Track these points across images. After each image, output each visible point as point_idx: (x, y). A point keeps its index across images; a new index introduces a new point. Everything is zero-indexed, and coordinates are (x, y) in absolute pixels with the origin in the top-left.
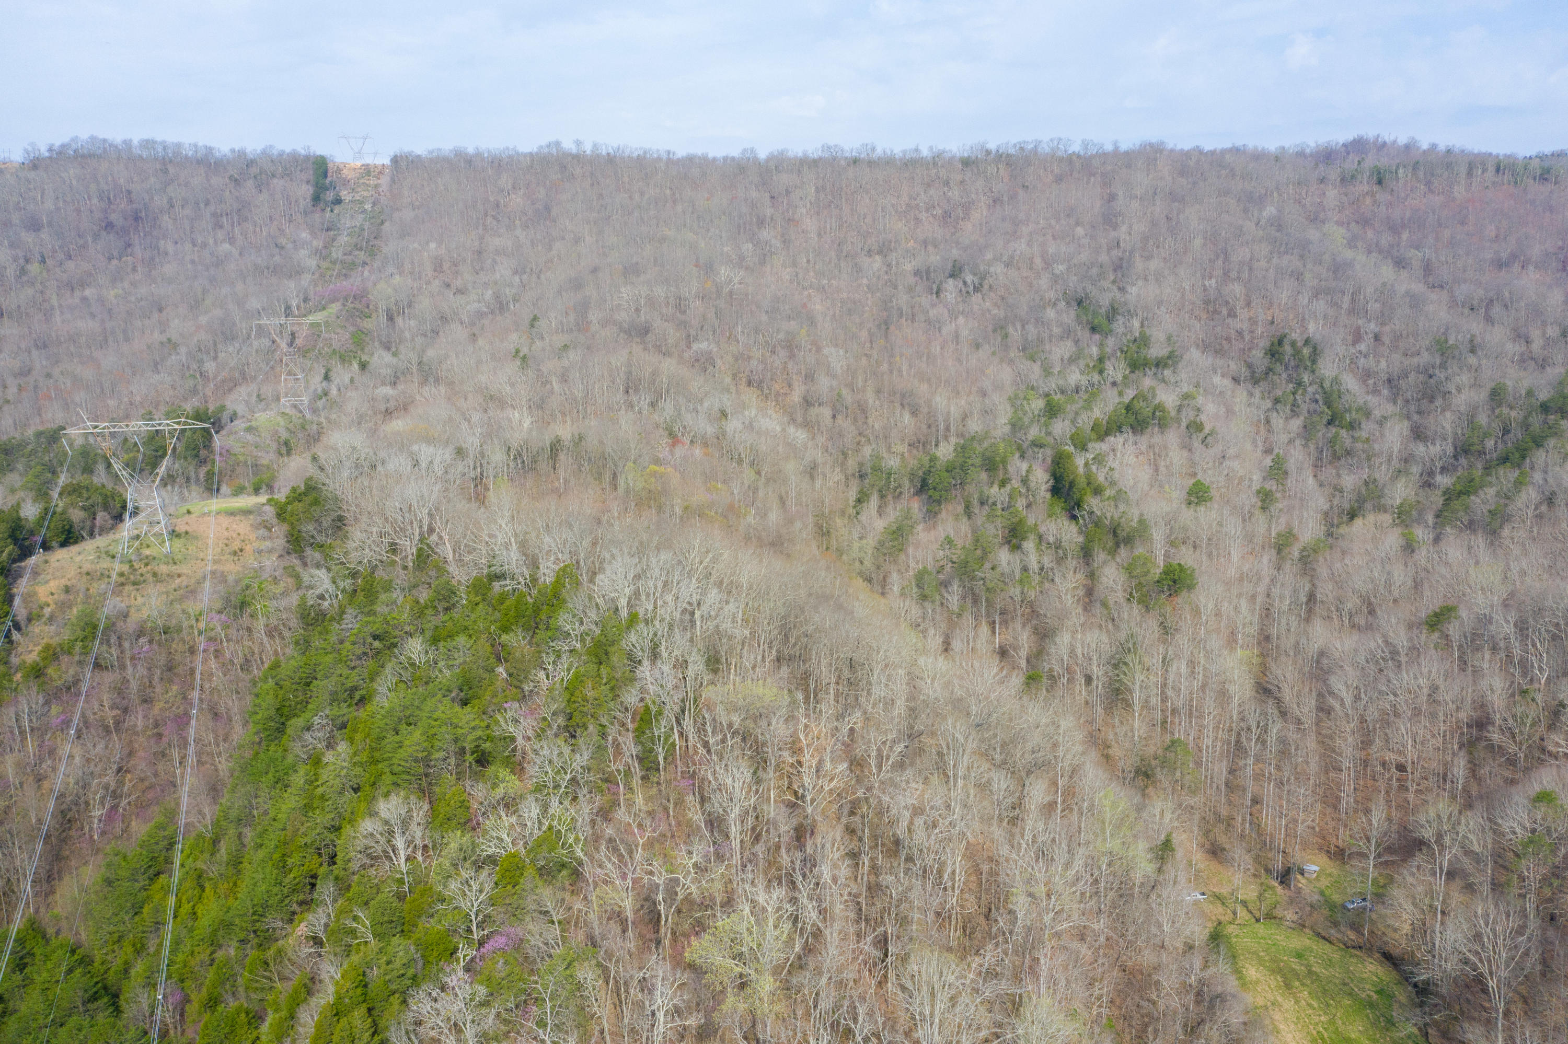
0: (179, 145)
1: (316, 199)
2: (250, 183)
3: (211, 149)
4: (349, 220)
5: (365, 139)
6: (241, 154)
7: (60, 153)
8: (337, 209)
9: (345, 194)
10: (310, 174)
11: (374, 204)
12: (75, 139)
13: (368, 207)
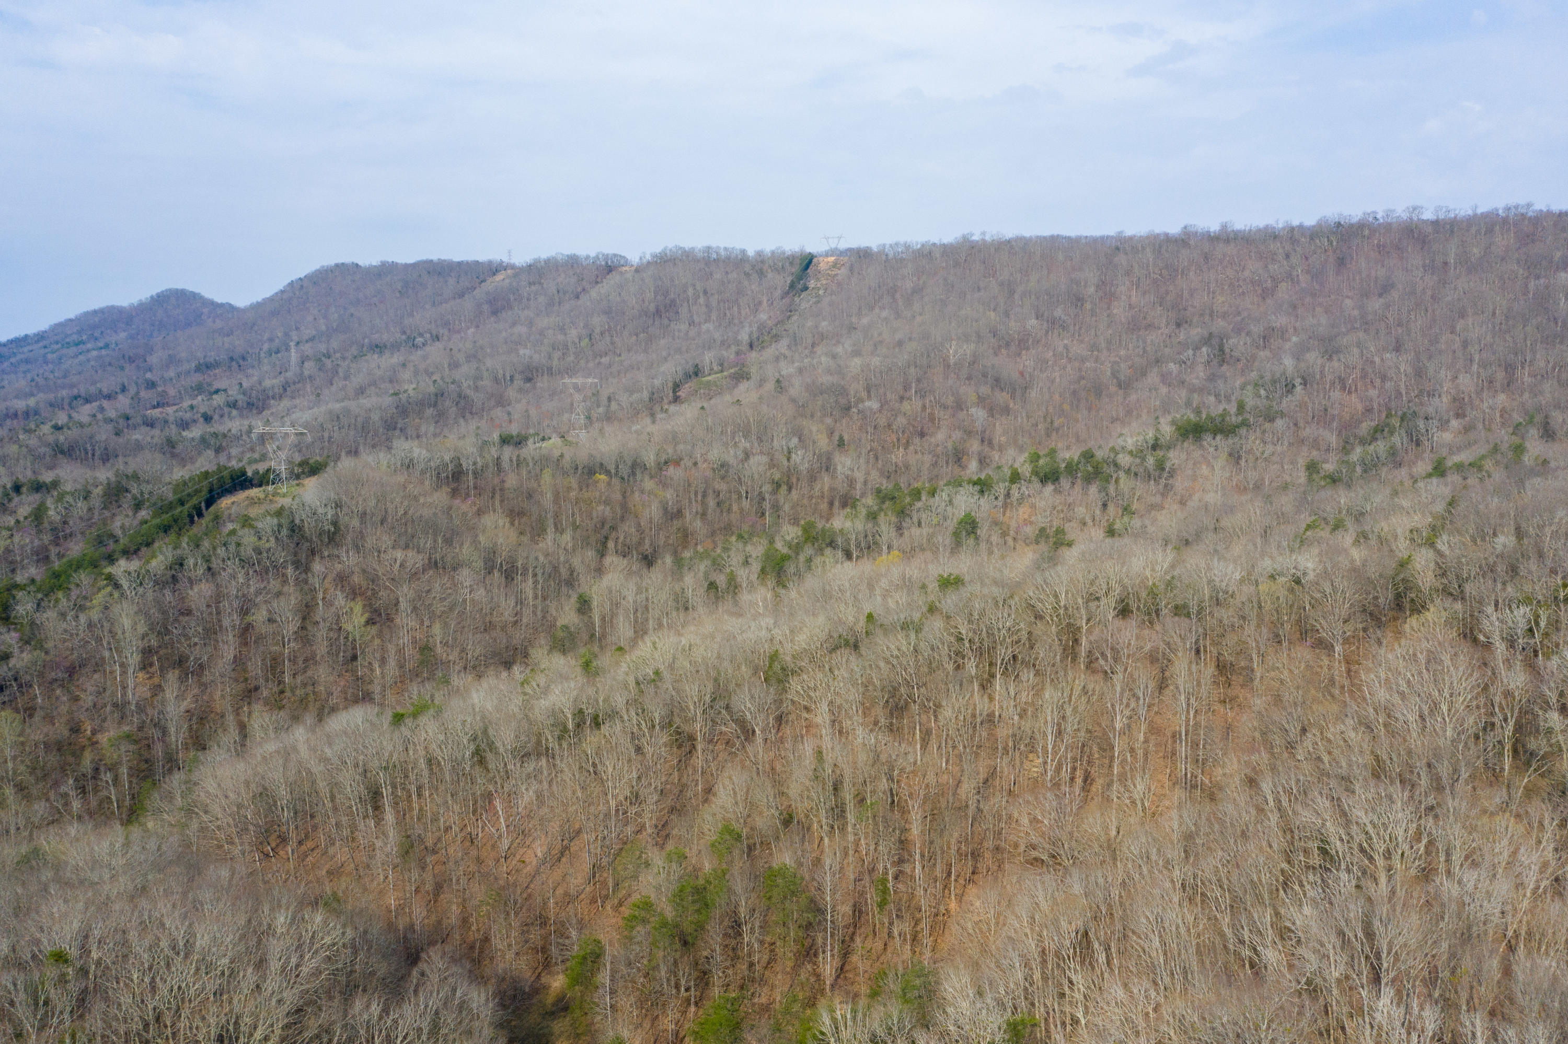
0: (725, 249)
1: (792, 286)
2: (755, 276)
3: (743, 252)
4: (805, 302)
5: (839, 238)
6: (759, 254)
7: (661, 258)
8: (804, 295)
9: (812, 284)
10: (796, 269)
11: (826, 290)
12: (666, 248)
13: (821, 292)
